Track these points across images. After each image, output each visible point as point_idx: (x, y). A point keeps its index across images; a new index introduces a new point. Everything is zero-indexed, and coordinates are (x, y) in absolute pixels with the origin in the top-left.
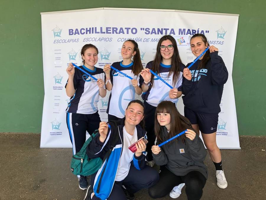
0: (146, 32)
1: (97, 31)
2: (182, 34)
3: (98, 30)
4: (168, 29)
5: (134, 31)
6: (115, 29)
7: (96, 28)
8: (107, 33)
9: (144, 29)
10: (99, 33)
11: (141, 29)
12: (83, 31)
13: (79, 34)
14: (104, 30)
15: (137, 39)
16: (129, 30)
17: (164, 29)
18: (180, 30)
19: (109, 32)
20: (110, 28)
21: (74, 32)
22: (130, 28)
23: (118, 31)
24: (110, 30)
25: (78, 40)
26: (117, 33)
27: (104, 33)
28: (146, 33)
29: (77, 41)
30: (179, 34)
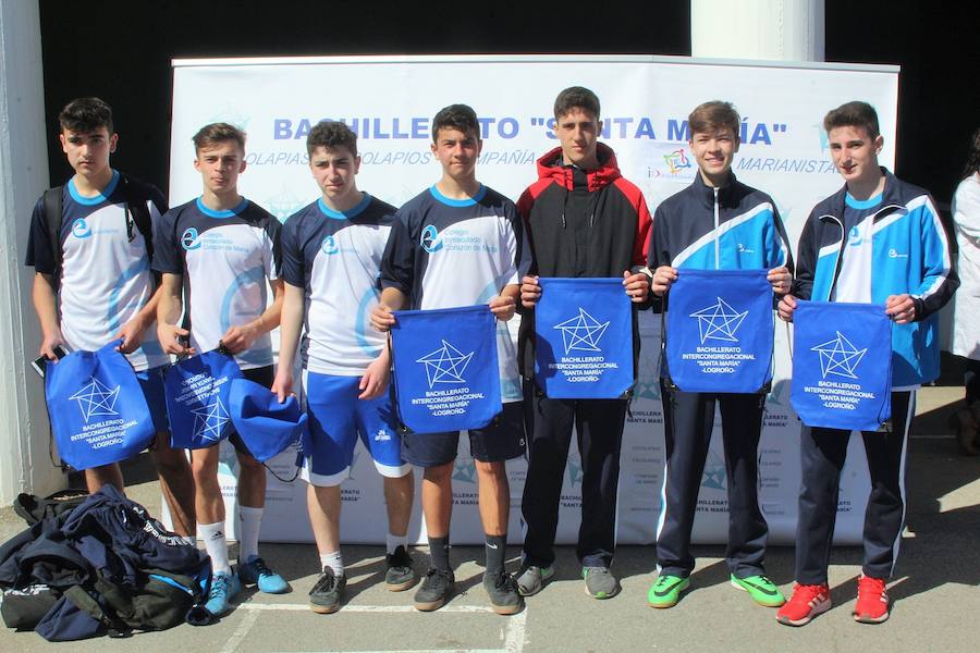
0: (549, 130)
1: (382, 132)
2: (679, 138)
3: (386, 128)
4: (631, 120)
5: (508, 128)
7: (377, 122)
8: (415, 135)
9: (541, 122)
10: (386, 136)
11: (534, 122)
14: (405, 127)
15: (517, 154)
16: (490, 125)
17: (616, 121)
18: (672, 124)
19: (420, 132)
20: (427, 120)
21: (294, 129)
22: (493, 120)
24: (426, 128)
27: (406, 136)
28: (549, 135)
30: (670, 137)
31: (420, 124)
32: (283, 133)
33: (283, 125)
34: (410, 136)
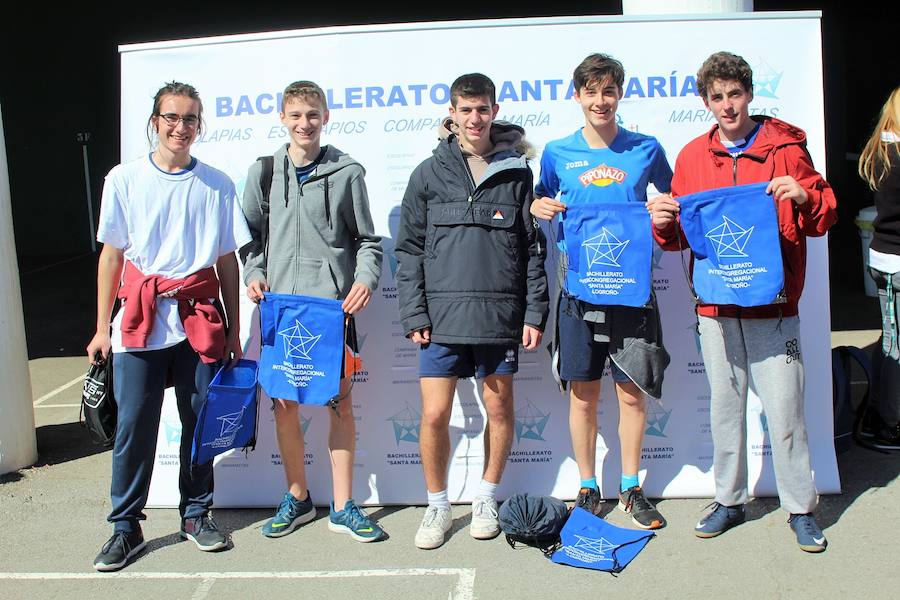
4: (560, 82)
5: (441, 94)
6: (375, 93)
8: (349, 105)
12: (266, 104)
13: (251, 112)
14: (339, 98)
16: (423, 91)
17: (546, 82)
19: (354, 101)
20: (360, 90)
21: (235, 105)
22: (425, 87)
23: (385, 98)
24: (359, 97)
25: (249, 131)
26: (381, 104)
27: (340, 106)
29: (246, 136)
31: (353, 94)
32: (224, 110)
33: (224, 103)
34: (344, 106)
